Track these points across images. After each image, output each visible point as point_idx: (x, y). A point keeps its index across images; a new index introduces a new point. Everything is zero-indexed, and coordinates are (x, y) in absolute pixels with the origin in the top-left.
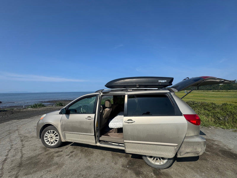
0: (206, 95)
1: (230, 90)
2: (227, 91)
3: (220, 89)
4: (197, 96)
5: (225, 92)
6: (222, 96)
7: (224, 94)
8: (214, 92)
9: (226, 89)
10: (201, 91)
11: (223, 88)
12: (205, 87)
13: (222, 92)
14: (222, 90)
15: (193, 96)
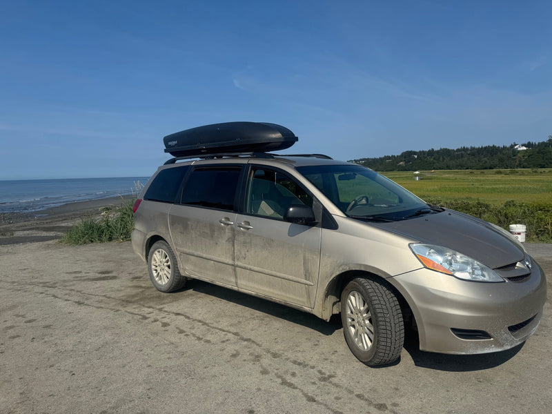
0: (477, 184)
1: (543, 170)
2: (536, 172)
3: (517, 167)
4: (450, 189)
5: (529, 174)
6: (519, 188)
7: (525, 181)
8: (499, 177)
9: (535, 166)
10: (465, 174)
11: (525, 161)
12: (477, 159)
13: (523, 174)
14: (524, 168)
15: (440, 190)
